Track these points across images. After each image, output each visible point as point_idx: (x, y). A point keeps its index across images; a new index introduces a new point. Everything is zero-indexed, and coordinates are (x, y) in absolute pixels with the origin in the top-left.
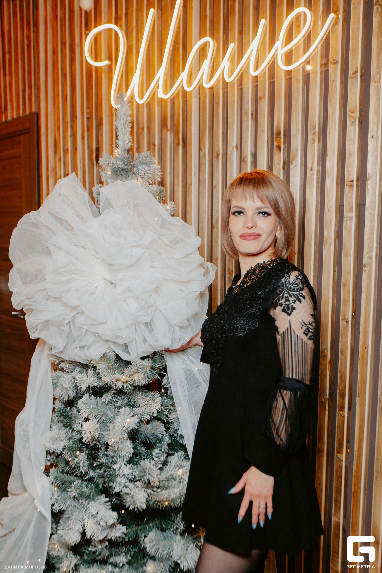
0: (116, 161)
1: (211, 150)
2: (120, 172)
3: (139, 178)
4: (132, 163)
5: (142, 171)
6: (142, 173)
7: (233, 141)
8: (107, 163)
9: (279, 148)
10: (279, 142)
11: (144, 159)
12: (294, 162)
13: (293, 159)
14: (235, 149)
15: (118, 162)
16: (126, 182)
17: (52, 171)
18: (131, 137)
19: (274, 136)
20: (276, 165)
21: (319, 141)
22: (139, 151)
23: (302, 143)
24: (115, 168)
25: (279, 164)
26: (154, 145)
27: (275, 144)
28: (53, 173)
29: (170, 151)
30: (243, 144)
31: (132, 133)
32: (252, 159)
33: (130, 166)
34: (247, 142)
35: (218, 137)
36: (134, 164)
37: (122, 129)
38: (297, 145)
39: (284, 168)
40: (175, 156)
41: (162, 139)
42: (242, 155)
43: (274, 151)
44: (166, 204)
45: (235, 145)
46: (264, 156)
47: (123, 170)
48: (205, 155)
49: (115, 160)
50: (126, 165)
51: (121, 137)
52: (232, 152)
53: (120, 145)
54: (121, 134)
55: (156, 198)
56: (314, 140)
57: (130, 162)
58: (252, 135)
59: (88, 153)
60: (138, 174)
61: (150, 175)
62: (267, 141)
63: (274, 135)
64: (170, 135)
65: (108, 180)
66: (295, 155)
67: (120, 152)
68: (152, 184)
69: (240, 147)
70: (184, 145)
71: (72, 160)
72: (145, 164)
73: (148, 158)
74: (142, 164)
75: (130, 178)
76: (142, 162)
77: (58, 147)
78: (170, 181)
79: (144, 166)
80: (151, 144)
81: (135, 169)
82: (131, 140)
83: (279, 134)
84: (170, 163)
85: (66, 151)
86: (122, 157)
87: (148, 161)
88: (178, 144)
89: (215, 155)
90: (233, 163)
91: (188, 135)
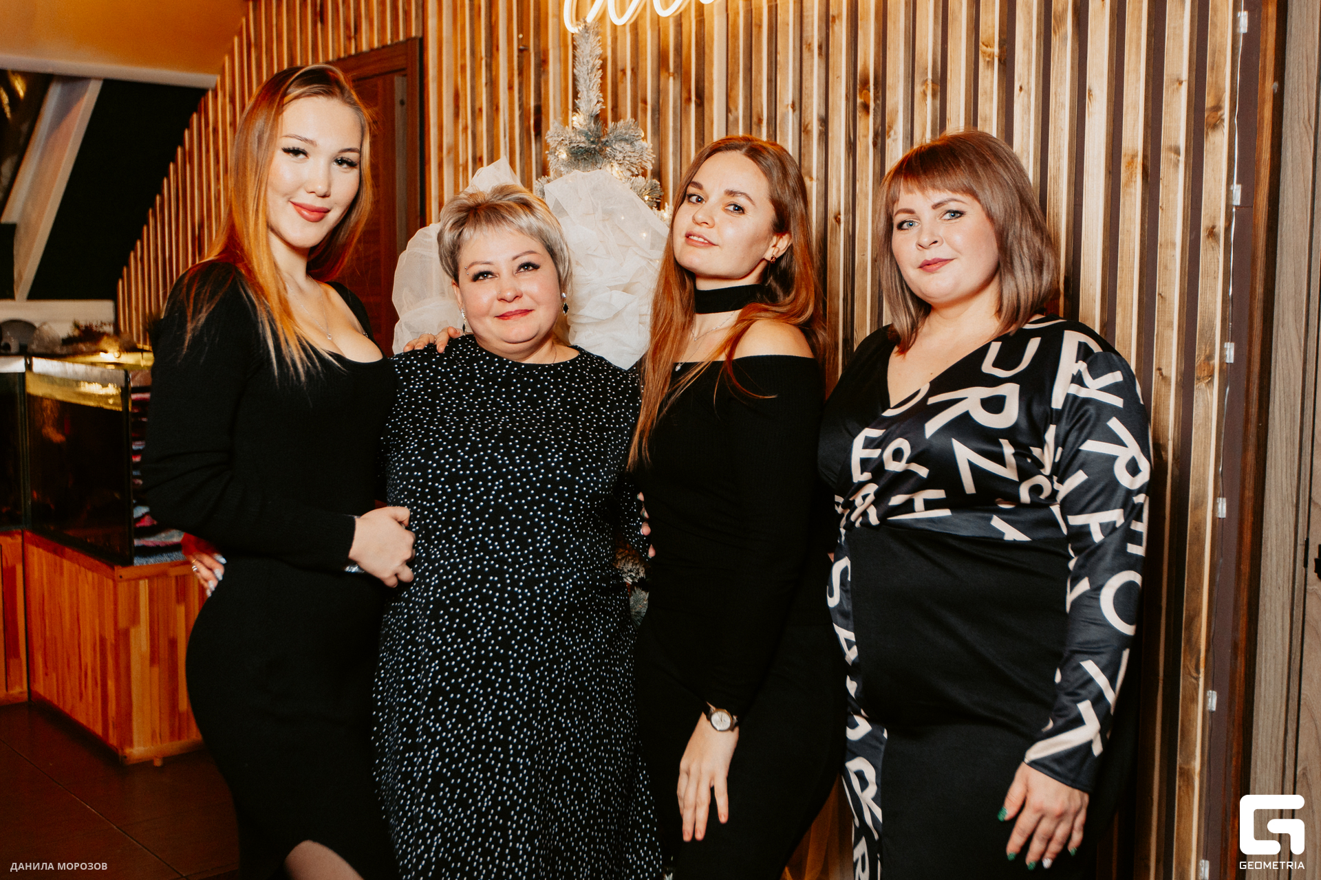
0: (575, 136)
1: (749, 111)
2: (582, 154)
3: (615, 164)
4: (603, 140)
5: (620, 152)
6: (620, 156)
7: (787, 94)
8: (560, 139)
9: (866, 107)
10: (867, 96)
11: (624, 132)
12: (892, 133)
13: (891, 128)
14: (790, 110)
15: (578, 138)
16: (592, 172)
17: (449, 153)
18: (601, 95)
19: (858, 87)
20: (861, 139)
21: (934, 95)
22: (616, 118)
23: (905, 100)
24: (574, 147)
25: (866, 136)
26: (645, 102)
27: (859, 100)
28: (452, 155)
29: (675, 113)
30: (803, 101)
31: (603, 88)
32: (820, 128)
33: (600, 145)
34: (811, 96)
35: (761, 86)
36: (607, 141)
37: (586, 81)
38: (897, 103)
39: (875, 144)
40: (683, 122)
41: (659, 92)
42: (803, 121)
43: (858, 114)
44: (662, 211)
45: (790, 102)
46: (840, 122)
47: (587, 151)
48: (737, 120)
49: (573, 135)
50: (593, 142)
51: (583, 94)
52: (785, 116)
53: (581, 109)
54: (584, 89)
55: (643, 199)
56: (925, 94)
57: (599, 137)
58: (819, 84)
59: (521, 116)
60: (614, 158)
61: (633, 160)
62: (846, 96)
63: (857, 84)
64: (674, 84)
65: (562, 169)
66: (893, 121)
67: (582, 120)
68: (637, 175)
69: (799, 105)
70: (699, 101)
71: (488, 131)
72: (626, 140)
73: (630, 131)
74: (621, 140)
75: (599, 166)
76: (619, 138)
77: (461, 105)
78: (675, 170)
79: (623, 144)
80: (639, 101)
81: (608, 149)
82: (601, 99)
83: (865, 83)
84: (675, 135)
85: (476, 113)
86: (586, 129)
87: (630, 135)
88: (689, 99)
89: (755, 119)
90: (787, 135)
91: (706, 84)
